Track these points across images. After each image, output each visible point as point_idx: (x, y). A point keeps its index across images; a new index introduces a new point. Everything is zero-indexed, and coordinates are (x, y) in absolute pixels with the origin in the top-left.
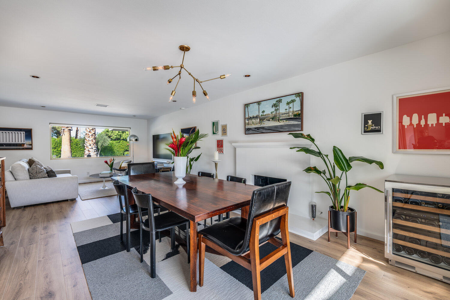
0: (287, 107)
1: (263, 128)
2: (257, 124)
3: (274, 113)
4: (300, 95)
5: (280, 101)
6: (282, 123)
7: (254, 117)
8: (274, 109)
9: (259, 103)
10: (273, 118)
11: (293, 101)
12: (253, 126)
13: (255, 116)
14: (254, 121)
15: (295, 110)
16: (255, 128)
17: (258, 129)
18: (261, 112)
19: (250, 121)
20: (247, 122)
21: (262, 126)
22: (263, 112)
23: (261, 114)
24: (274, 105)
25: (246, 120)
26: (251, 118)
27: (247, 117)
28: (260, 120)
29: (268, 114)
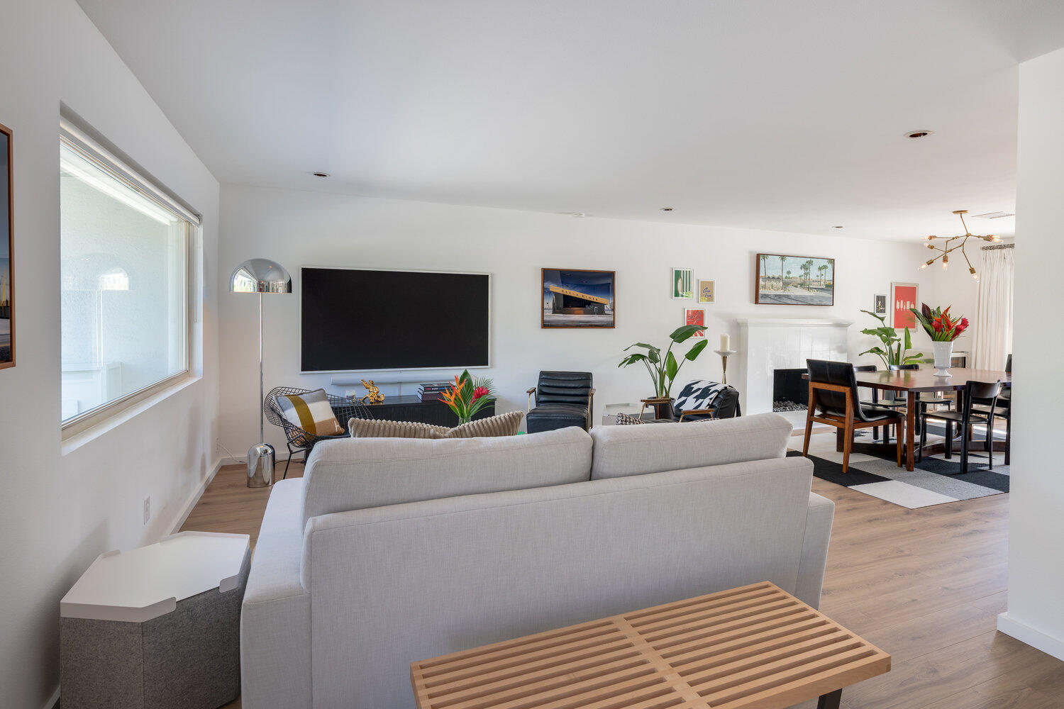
0: (819, 273)
1: (788, 297)
2: (778, 289)
3: (803, 278)
4: (832, 261)
5: (810, 263)
6: (811, 293)
7: (773, 278)
8: (802, 272)
9: (783, 257)
10: (801, 285)
11: (825, 267)
12: (773, 292)
13: (776, 276)
14: (774, 284)
15: (827, 279)
16: (776, 296)
17: (780, 296)
18: (785, 271)
19: (768, 284)
20: (761, 283)
21: (786, 293)
22: (789, 273)
23: (785, 275)
24: (804, 267)
25: (761, 280)
26: (769, 277)
27: (762, 274)
28: (784, 284)
29: (795, 278)
